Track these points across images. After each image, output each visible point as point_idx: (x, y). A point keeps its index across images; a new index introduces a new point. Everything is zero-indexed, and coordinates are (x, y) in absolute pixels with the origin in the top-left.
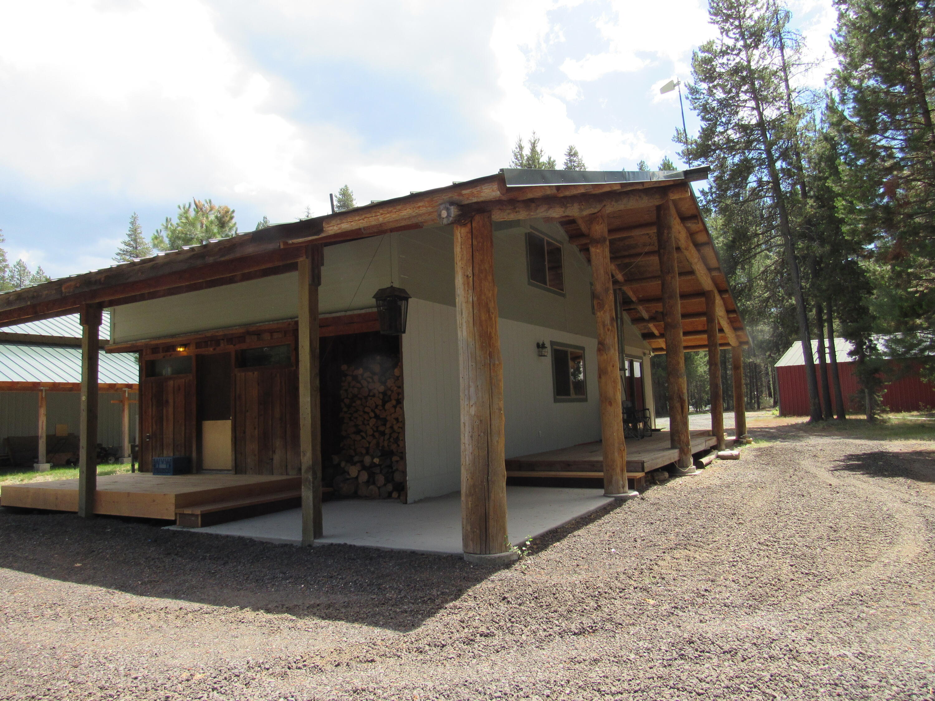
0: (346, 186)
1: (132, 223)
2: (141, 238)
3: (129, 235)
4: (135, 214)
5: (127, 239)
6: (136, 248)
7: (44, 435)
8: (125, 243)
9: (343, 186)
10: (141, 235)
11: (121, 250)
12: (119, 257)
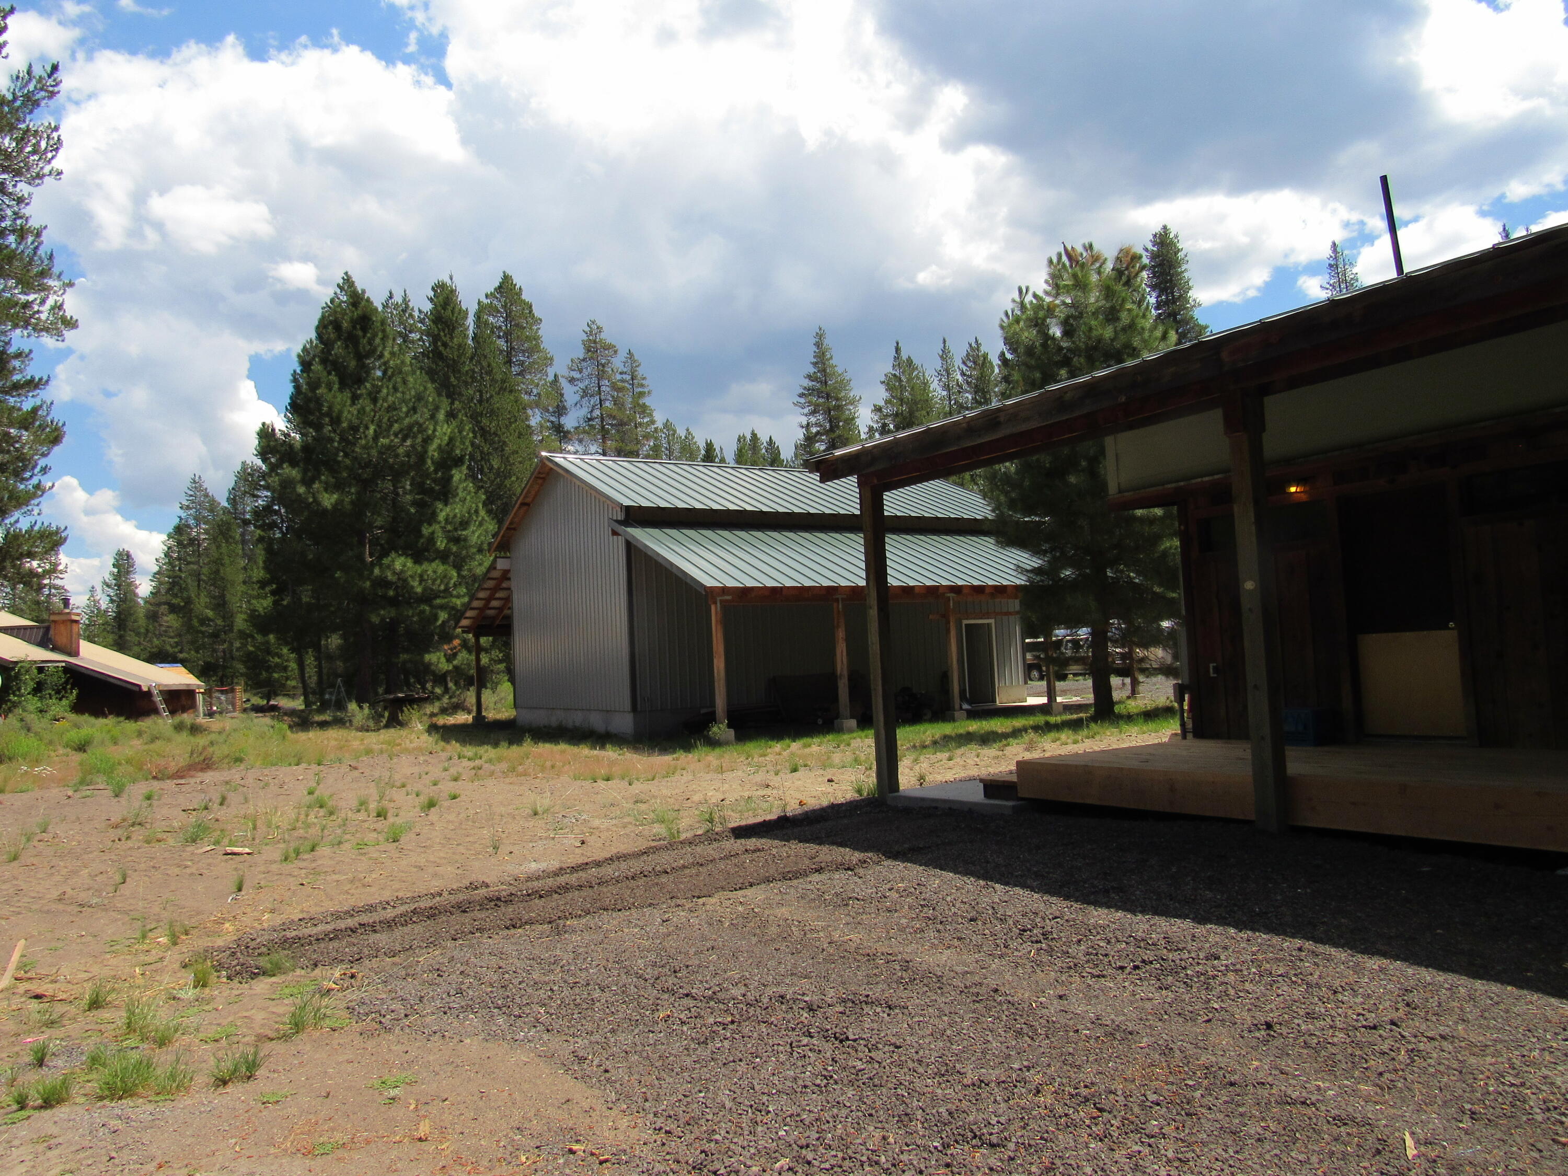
0: (1165, 227)
1: (818, 345)
2: (834, 367)
3: (815, 364)
4: (820, 329)
5: (812, 370)
6: (826, 383)
7: (845, 673)
8: (809, 377)
9: (1158, 229)
10: (831, 362)
11: (805, 388)
12: (802, 400)
